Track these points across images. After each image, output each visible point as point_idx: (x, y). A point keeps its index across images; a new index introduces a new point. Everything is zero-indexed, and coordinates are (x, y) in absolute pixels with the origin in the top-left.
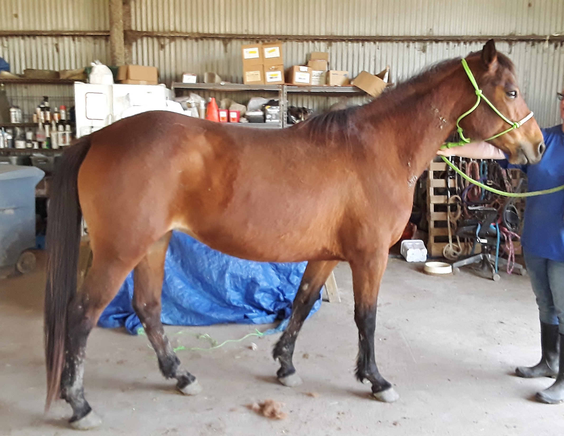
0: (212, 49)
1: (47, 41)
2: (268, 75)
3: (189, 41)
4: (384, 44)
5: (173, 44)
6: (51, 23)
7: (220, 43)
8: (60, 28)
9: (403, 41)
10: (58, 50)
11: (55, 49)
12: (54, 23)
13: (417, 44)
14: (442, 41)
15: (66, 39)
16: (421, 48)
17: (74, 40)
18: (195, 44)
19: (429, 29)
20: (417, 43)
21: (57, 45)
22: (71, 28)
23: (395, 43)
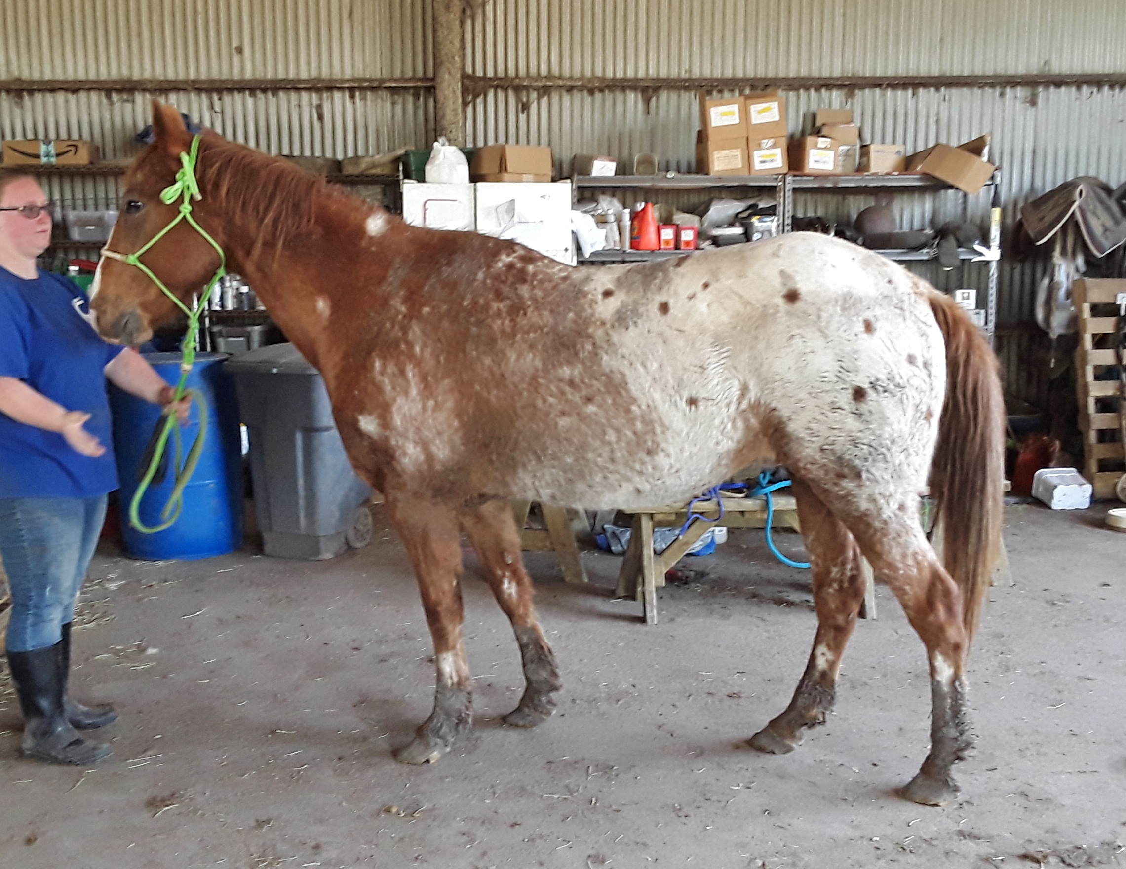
0: (620, 108)
1: (300, 99)
2: (757, 156)
3: (577, 95)
4: (955, 92)
5: (544, 101)
6: (309, 64)
7: (636, 97)
8: (325, 74)
9: (992, 86)
10: (321, 118)
11: (315, 116)
12: (314, 65)
13: (1020, 92)
14: (1067, 84)
15: (337, 95)
16: (1026, 98)
17: (352, 97)
18: (588, 99)
19: (1042, 62)
20: (1019, 89)
21: (319, 107)
22: (348, 75)
23: (976, 90)
